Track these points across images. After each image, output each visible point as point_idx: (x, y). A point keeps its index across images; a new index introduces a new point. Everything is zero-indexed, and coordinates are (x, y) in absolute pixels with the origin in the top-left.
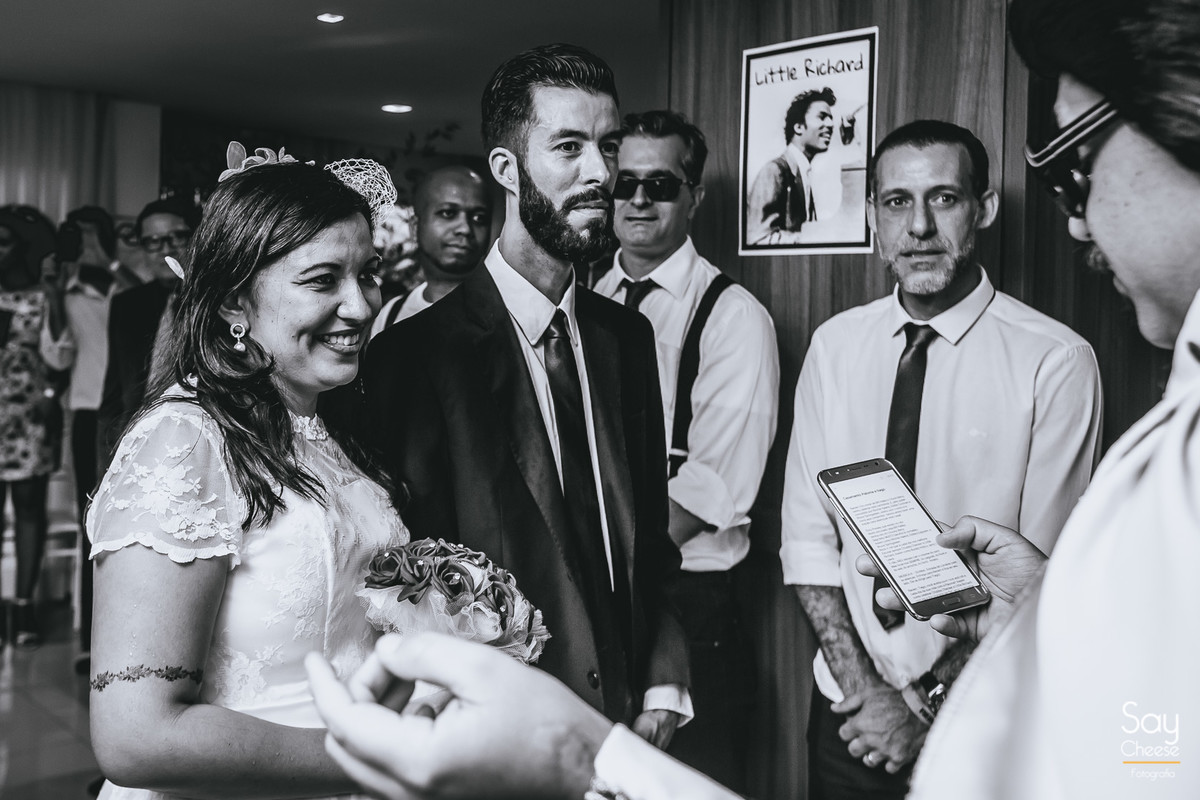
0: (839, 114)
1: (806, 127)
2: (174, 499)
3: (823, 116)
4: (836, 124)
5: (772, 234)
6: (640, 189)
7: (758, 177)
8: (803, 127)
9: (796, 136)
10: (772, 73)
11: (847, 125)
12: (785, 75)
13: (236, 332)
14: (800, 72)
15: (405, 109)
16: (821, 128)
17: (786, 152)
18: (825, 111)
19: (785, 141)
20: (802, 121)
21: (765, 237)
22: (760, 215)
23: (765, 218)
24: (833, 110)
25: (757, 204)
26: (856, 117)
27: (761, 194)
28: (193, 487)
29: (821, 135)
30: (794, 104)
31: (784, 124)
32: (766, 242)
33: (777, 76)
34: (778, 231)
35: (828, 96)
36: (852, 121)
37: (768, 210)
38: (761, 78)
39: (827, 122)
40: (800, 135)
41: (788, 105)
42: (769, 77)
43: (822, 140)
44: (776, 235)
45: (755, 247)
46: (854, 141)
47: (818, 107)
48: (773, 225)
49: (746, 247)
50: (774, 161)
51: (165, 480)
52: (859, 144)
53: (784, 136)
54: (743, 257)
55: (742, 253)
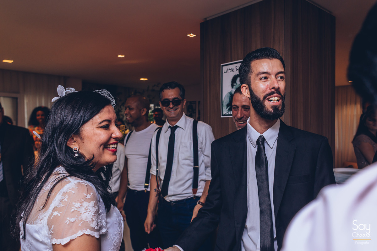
1: (236, 84)
2: (93, 214)
5: (229, 112)
6: (171, 103)
7: (225, 97)
9: (234, 87)
10: (228, 70)
12: (231, 70)
13: (75, 150)
14: (235, 70)
15: (146, 79)
17: (232, 90)
19: (231, 88)
20: (235, 83)
21: (227, 113)
22: (226, 107)
23: (227, 108)
25: (225, 104)
27: (226, 101)
28: (97, 209)
30: (233, 78)
31: (231, 83)
32: (227, 114)
33: (229, 71)
34: (230, 111)
37: (228, 106)
38: (225, 71)
40: (235, 86)
41: (232, 78)
42: (227, 71)
44: (230, 112)
45: (225, 115)
48: (229, 109)
49: (223, 115)
50: (229, 93)
51: (88, 208)
53: (231, 86)
54: (222, 118)
55: (222, 117)
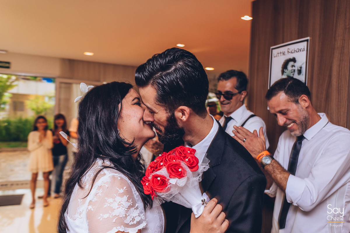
0: (297, 65)
2: (126, 209)
3: (293, 66)
4: (296, 68)
8: (286, 70)
9: (285, 73)
10: (278, 54)
11: (299, 69)
12: (282, 54)
14: (286, 53)
16: (292, 70)
18: (293, 64)
19: (281, 74)
20: (287, 68)
24: (295, 64)
26: (302, 66)
28: (130, 203)
29: (292, 72)
30: (284, 63)
31: (281, 69)
33: (280, 54)
35: (294, 60)
36: (301, 68)
38: (275, 55)
39: (294, 68)
42: (277, 55)
43: (292, 74)
46: (301, 74)
47: (291, 63)
51: (121, 203)
52: (303, 75)
